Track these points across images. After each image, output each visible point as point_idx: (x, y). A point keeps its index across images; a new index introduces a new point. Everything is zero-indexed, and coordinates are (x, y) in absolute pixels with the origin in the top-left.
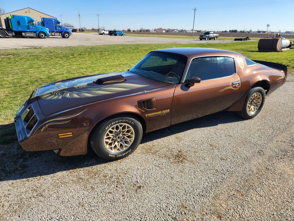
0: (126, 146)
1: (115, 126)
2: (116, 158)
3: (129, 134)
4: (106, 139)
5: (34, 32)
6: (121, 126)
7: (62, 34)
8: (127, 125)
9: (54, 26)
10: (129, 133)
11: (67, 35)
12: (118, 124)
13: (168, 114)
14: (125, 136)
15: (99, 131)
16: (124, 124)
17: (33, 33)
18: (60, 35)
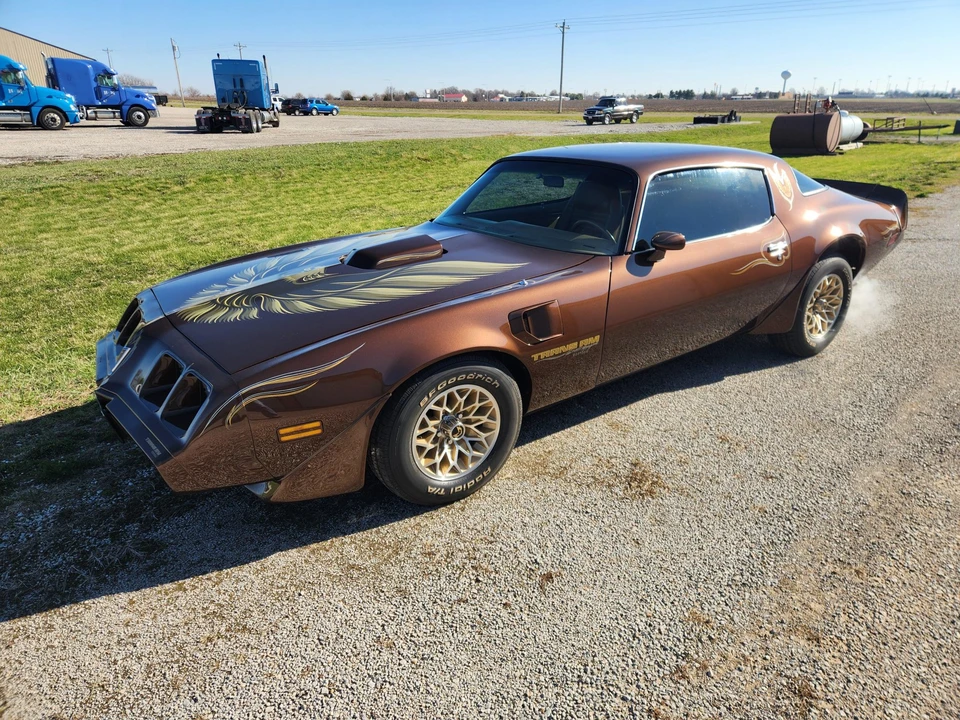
0: (475, 459)
1: (445, 394)
2: (447, 498)
3: (484, 419)
4: (419, 437)
5: (21, 108)
6: (461, 393)
7: (121, 113)
8: (479, 389)
9: (94, 85)
10: (484, 415)
11: (139, 117)
12: (454, 390)
13: (594, 348)
14: (472, 427)
15: (399, 412)
16: (471, 387)
17: (18, 112)
18: (115, 117)
